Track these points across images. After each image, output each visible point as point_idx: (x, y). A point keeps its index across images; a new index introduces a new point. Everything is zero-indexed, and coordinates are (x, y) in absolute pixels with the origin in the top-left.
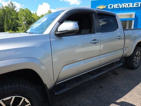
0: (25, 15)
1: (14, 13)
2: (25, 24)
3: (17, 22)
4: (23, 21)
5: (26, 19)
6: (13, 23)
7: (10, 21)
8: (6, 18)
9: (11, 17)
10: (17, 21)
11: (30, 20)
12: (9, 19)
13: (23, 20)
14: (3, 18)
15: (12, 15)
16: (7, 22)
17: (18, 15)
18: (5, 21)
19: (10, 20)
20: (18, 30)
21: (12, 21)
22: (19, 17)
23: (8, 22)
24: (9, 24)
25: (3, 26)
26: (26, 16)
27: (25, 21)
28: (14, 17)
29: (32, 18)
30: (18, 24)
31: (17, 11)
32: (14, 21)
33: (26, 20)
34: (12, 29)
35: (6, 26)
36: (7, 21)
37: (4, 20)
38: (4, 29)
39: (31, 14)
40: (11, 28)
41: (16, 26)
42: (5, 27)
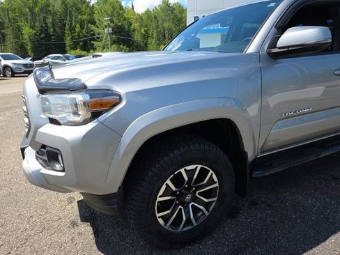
0: (109, 12)
1: (86, 9)
2: (110, 34)
3: (92, 31)
4: (106, 27)
5: (112, 21)
6: (84, 31)
7: (78, 29)
8: (68, 20)
9: (80, 17)
10: (93, 27)
11: (120, 24)
12: (75, 21)
13: (106, 23)
14: (63, 20)
15: (80, 13)
16: (70, 31)
17: (94, 13)
18: (67, 27)
19: (78, 26)
20: (94, 49)
21: (82, 28)
22: (96, 16)
23: (72, 29)
24: (76, 34)
25: (63, 40)
26: (112, 15)
27: (110, 26)
28: (85, 17)
29: (125, 19)
30: (94, 35)
31: (91, 4)
32: (85, 27)
33: (112, 25)
34: (81, 46)
35: (69, 38)
36: (71, 26)
37: (65, 25)
38: (65, 46)
39: (123, 9)
40: (79, 44)
41: (91, 40)
42: (68, 41)
